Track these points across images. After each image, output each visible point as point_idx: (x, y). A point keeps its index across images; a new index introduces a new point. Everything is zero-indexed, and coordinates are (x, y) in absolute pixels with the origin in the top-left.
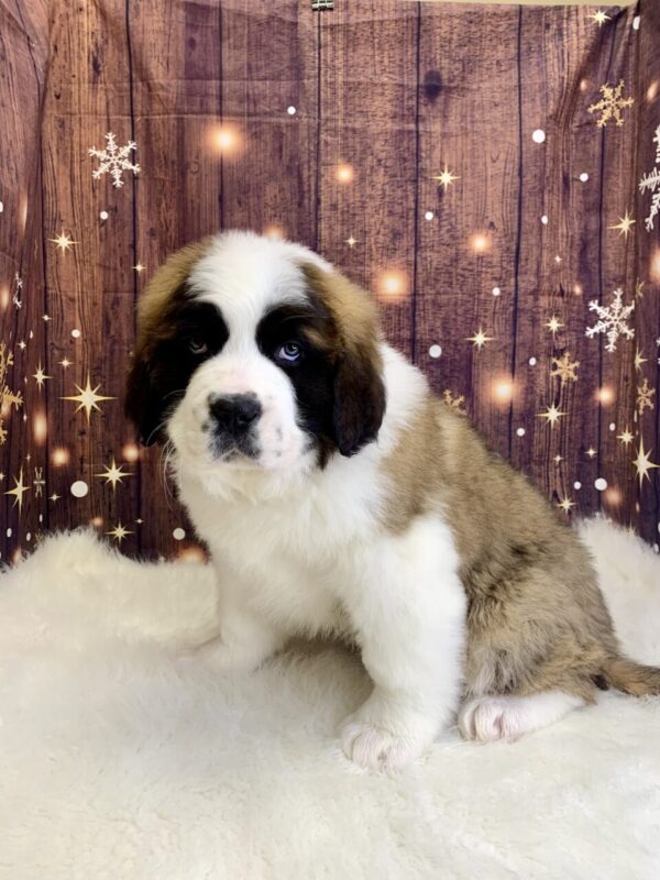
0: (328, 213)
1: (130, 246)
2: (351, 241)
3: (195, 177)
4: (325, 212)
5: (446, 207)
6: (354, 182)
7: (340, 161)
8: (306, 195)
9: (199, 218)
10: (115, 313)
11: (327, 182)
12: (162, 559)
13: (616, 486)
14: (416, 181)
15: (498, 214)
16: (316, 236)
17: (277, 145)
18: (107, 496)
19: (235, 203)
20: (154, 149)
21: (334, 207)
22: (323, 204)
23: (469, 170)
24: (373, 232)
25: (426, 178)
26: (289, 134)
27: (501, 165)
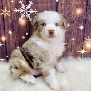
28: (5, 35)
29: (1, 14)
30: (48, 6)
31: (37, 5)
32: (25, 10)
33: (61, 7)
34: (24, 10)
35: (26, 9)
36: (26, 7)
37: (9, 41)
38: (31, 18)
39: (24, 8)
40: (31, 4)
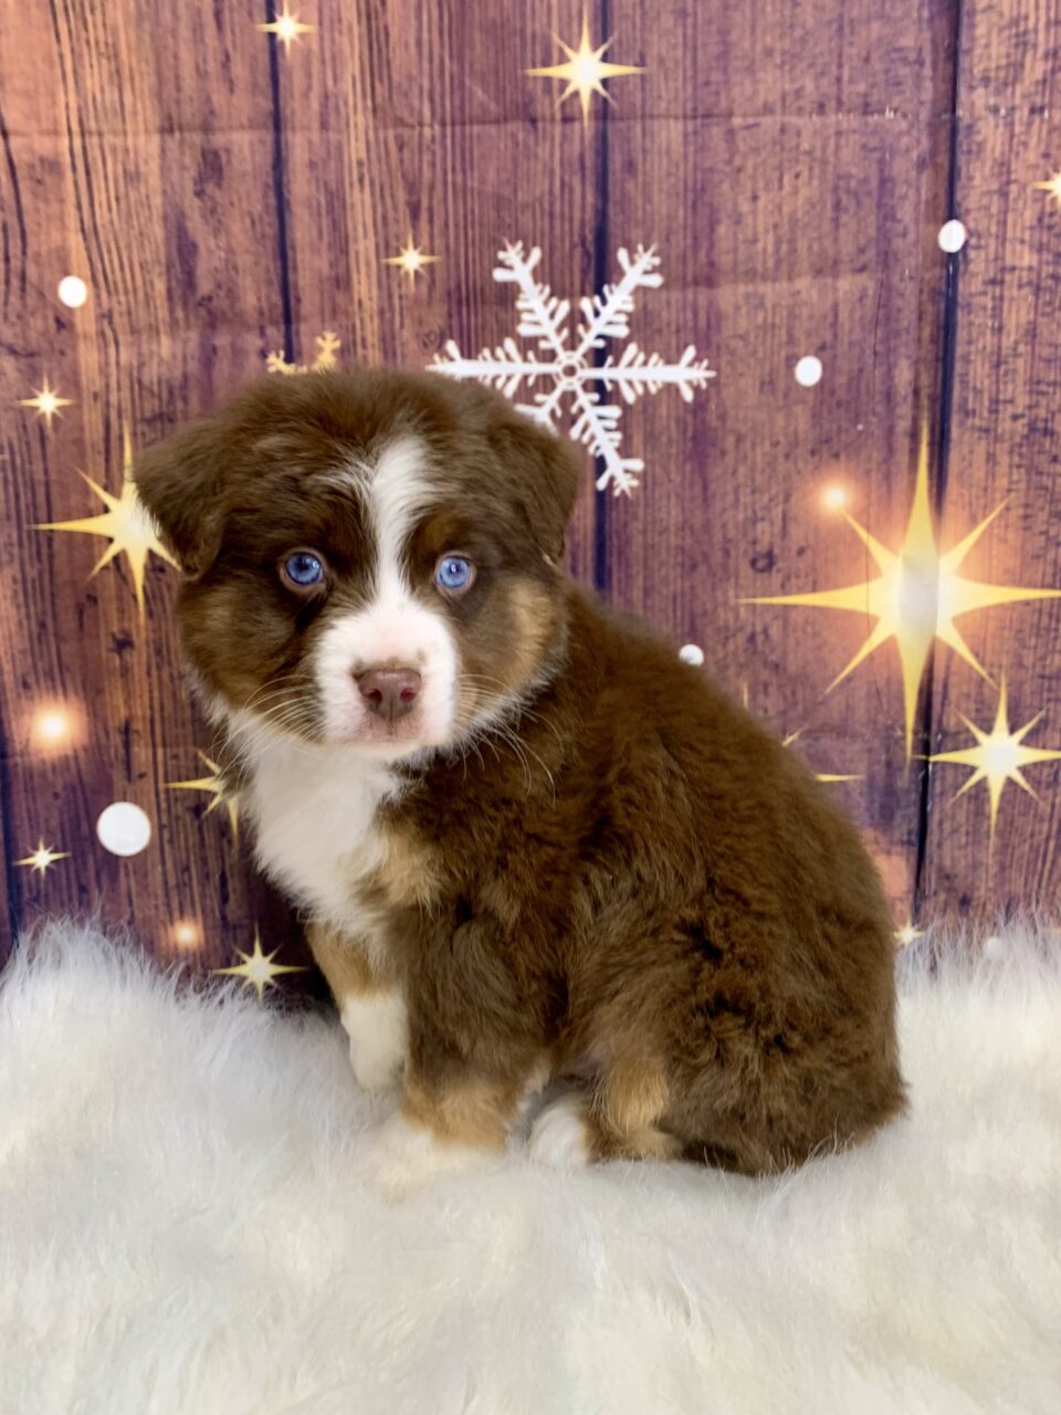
10: (212, 211)
30: (835, 307)
31: (703, 297)
32: (565, 358)
33: (997, 312)
34: (550, 356)
35: (572, 343)
36: (575, 319)
38: (624, 451)
39: (555, 342)
40: (640, 291)
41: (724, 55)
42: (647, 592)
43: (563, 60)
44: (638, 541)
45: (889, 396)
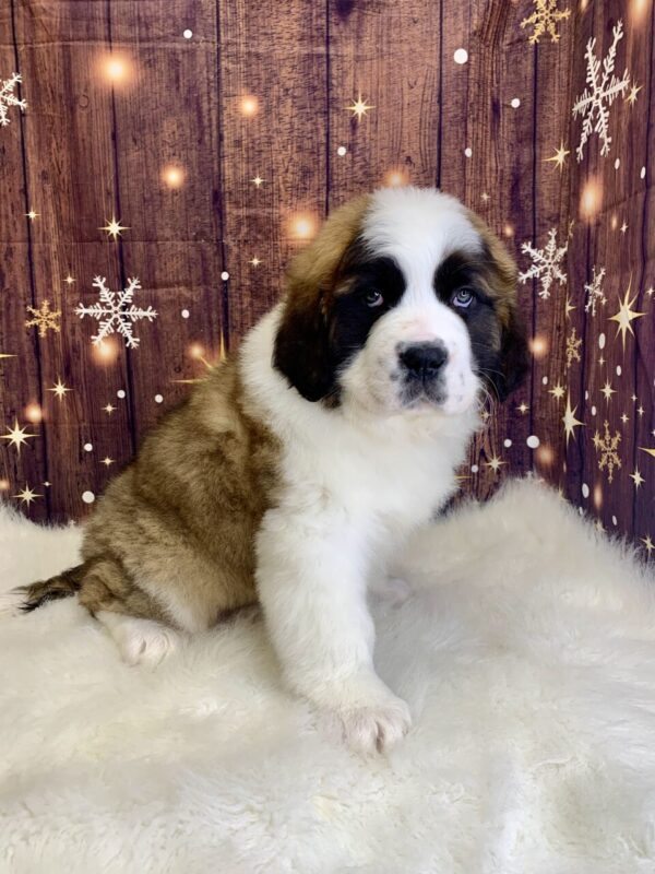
0: (232, 151)
1: (20, 191)
2: (258, 181)
3: (84, 113)
4: (228, 149)
5: (360, 141)
6: (259, 115)
7: (243, 91)
8: (207, 130)
9: (91, 159)
10: (9, 264)
11: (229, 115)
12: (72, 522)
13: (548, 443)
14: (327, 113)
15: (415, 147)
16: (220, 176)
17: (173, 75)
18: (11, 459)
19: (130, 141)
20: (41, 82)
21: (238, 143)
22: (226, 141)
23: (385, 98)
24: (282, 170)
25: (338, 109)
26: (185, 61)
27: (418, 91)
28: (40, 402)
29: (28, 324)
30: (192, 295)
31: (153, 292)
32: (114, 309)
33: (240, 298)
34: (110, 308)
35: (116, 304)
36: (116, 298)
37: (55, 423)
38: (134, 336)
39: (111, 304)
40: (135, 290)
41: (154, 225)
42: (144, 377)
43: (108, 225)
44: (140, 363)
45: (210, 322)
